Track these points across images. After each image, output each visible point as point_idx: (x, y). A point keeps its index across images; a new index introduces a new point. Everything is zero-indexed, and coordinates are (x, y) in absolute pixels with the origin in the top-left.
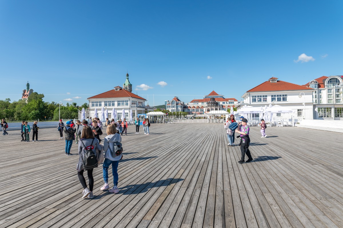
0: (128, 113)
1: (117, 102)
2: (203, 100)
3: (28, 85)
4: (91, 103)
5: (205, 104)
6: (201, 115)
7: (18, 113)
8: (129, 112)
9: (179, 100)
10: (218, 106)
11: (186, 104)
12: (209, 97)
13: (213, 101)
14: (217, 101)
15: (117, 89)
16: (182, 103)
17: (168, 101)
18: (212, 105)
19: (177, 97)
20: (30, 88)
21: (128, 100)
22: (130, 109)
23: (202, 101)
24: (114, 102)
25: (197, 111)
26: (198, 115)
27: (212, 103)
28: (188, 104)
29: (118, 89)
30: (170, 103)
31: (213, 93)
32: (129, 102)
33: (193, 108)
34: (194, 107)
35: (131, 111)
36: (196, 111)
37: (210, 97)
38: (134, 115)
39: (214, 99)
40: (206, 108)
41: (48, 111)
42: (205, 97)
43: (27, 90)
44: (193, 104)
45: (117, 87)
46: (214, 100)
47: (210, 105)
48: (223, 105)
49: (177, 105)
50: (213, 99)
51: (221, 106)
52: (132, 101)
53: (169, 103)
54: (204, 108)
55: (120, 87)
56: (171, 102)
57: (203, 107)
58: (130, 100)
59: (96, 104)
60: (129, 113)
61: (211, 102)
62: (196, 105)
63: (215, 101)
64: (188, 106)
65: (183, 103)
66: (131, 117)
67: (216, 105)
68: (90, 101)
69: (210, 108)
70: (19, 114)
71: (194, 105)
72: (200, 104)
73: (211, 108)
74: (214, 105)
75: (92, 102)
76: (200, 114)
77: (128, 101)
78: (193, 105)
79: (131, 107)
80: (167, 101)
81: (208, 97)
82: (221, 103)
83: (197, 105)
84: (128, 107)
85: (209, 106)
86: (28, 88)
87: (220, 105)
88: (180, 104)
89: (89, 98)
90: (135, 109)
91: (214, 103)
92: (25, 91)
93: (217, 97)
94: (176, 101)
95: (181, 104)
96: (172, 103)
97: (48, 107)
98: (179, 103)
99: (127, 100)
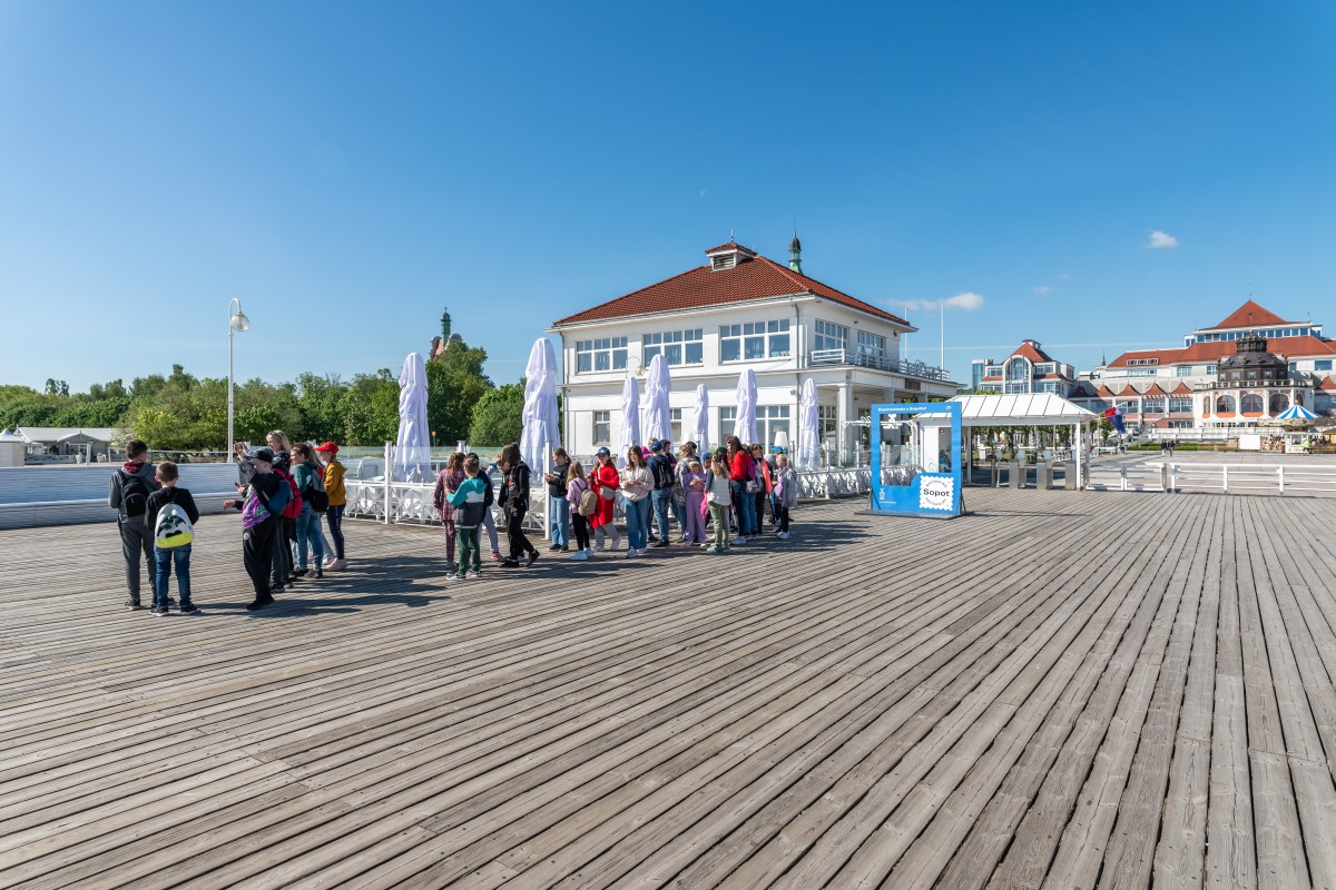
0: (785, 409)
1: (716, 336)
2: (1183, 352)
3: (446, 320)
4: (572, 351)
5: (1201, 374)
6: (1176, 430)
7: (356, 417)
8: (794, 399)
9: (1047, 359)
10: (1287, 384)
11: (1081, 374)
12: (1224, 336)
13: (1255, 358)
14: (1279, 357)
15: (720, 260)
16: (1063, 371)
17: (991, 363)
18: (1245, 377)
19: (1035, 343)
20: (453, 332)
21: (790, 314)
22: (799, 377)
23: (1180, 359)
24: (699, 334)
25: (1149, 410)
26: (1162, 430)
27: (1247, 366)
28: (1092, 377)
29: (731, 256)
30: (1000, 373)
31: (1251, 313)
32: (792, 331)
33: (1122, 394)
34: (1132, 390)
35: (808, 388)
36: (1146, 410)
37: (1231, 335)
38: (832, 426)
39: (1260, 345)
40: (1211, 394)
41: (463, 405)
42: (1200, 337)
43: (442, 336)
44: (1124, 373)
45: (725, 247)
46: (1264, 350)
47: (1236, 374)
48: (1322, 374)
49: (1037, 381)
50: (1258, 342)
51: (1310, 383)
52: (819, 325)
53: (993, 373)
54: (1193, 396)
55: (738, 247)
56: (1004, 368)
57: (1183, 389)
58: (799, 319)
59: (599, 356)
60: (793, 410)
61: (1241, 358)
62: (1142, 380)
63: (1271, 356)
64: (1096, 383)
65: (1070, 370)
66: (808, 435)
67: (1278, 377)
68: (569, 339)
69: (1236, 394)
70: (360, 420)
71: (1133, 382)
72: (1167, 375)
73: (1242, 393)
74: (1262, 377)
75: (579, 346)
76: (1171, 426)
77: (785, 325)
78: (1125, 381)
79: (811, 364)
80: (982, 361)
81: (1216, 335)
82: (1305, 366)
83: (1151, 380)
84: (792, 365)
85: (1227, 382)
86: (447, 331)
87: (1299, 378)
88: (1052, 376)
89: (562, 321)
90: (837, 378)
91: (1263, 366)
92: (436, 343)
93: (1279, 332)
94: (1032, 363)
95: (1061, 376)
96: (1008, 372)
97: (463, 392)
98: (1049, 369)
99: (778, 316)
